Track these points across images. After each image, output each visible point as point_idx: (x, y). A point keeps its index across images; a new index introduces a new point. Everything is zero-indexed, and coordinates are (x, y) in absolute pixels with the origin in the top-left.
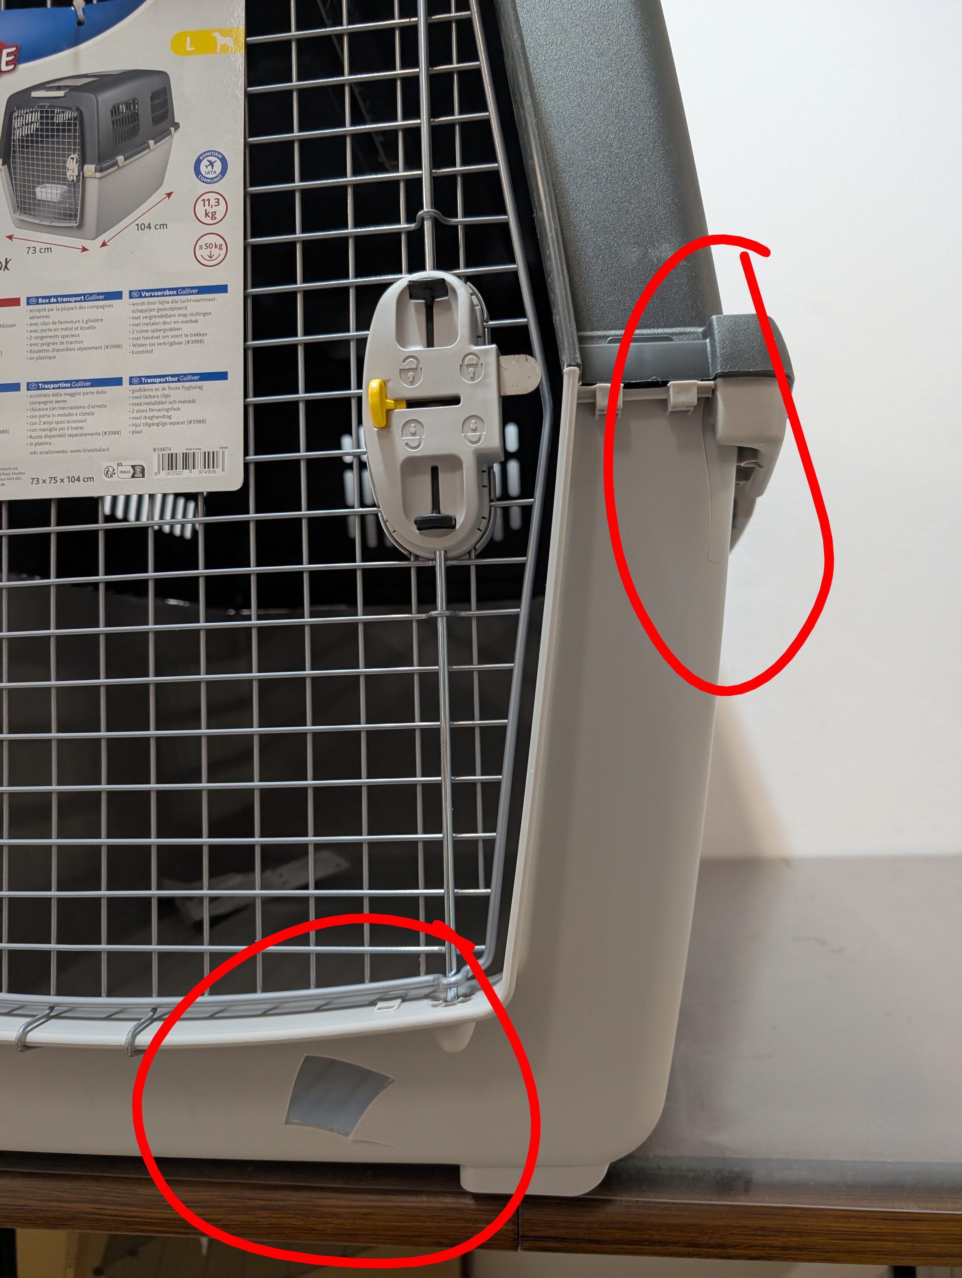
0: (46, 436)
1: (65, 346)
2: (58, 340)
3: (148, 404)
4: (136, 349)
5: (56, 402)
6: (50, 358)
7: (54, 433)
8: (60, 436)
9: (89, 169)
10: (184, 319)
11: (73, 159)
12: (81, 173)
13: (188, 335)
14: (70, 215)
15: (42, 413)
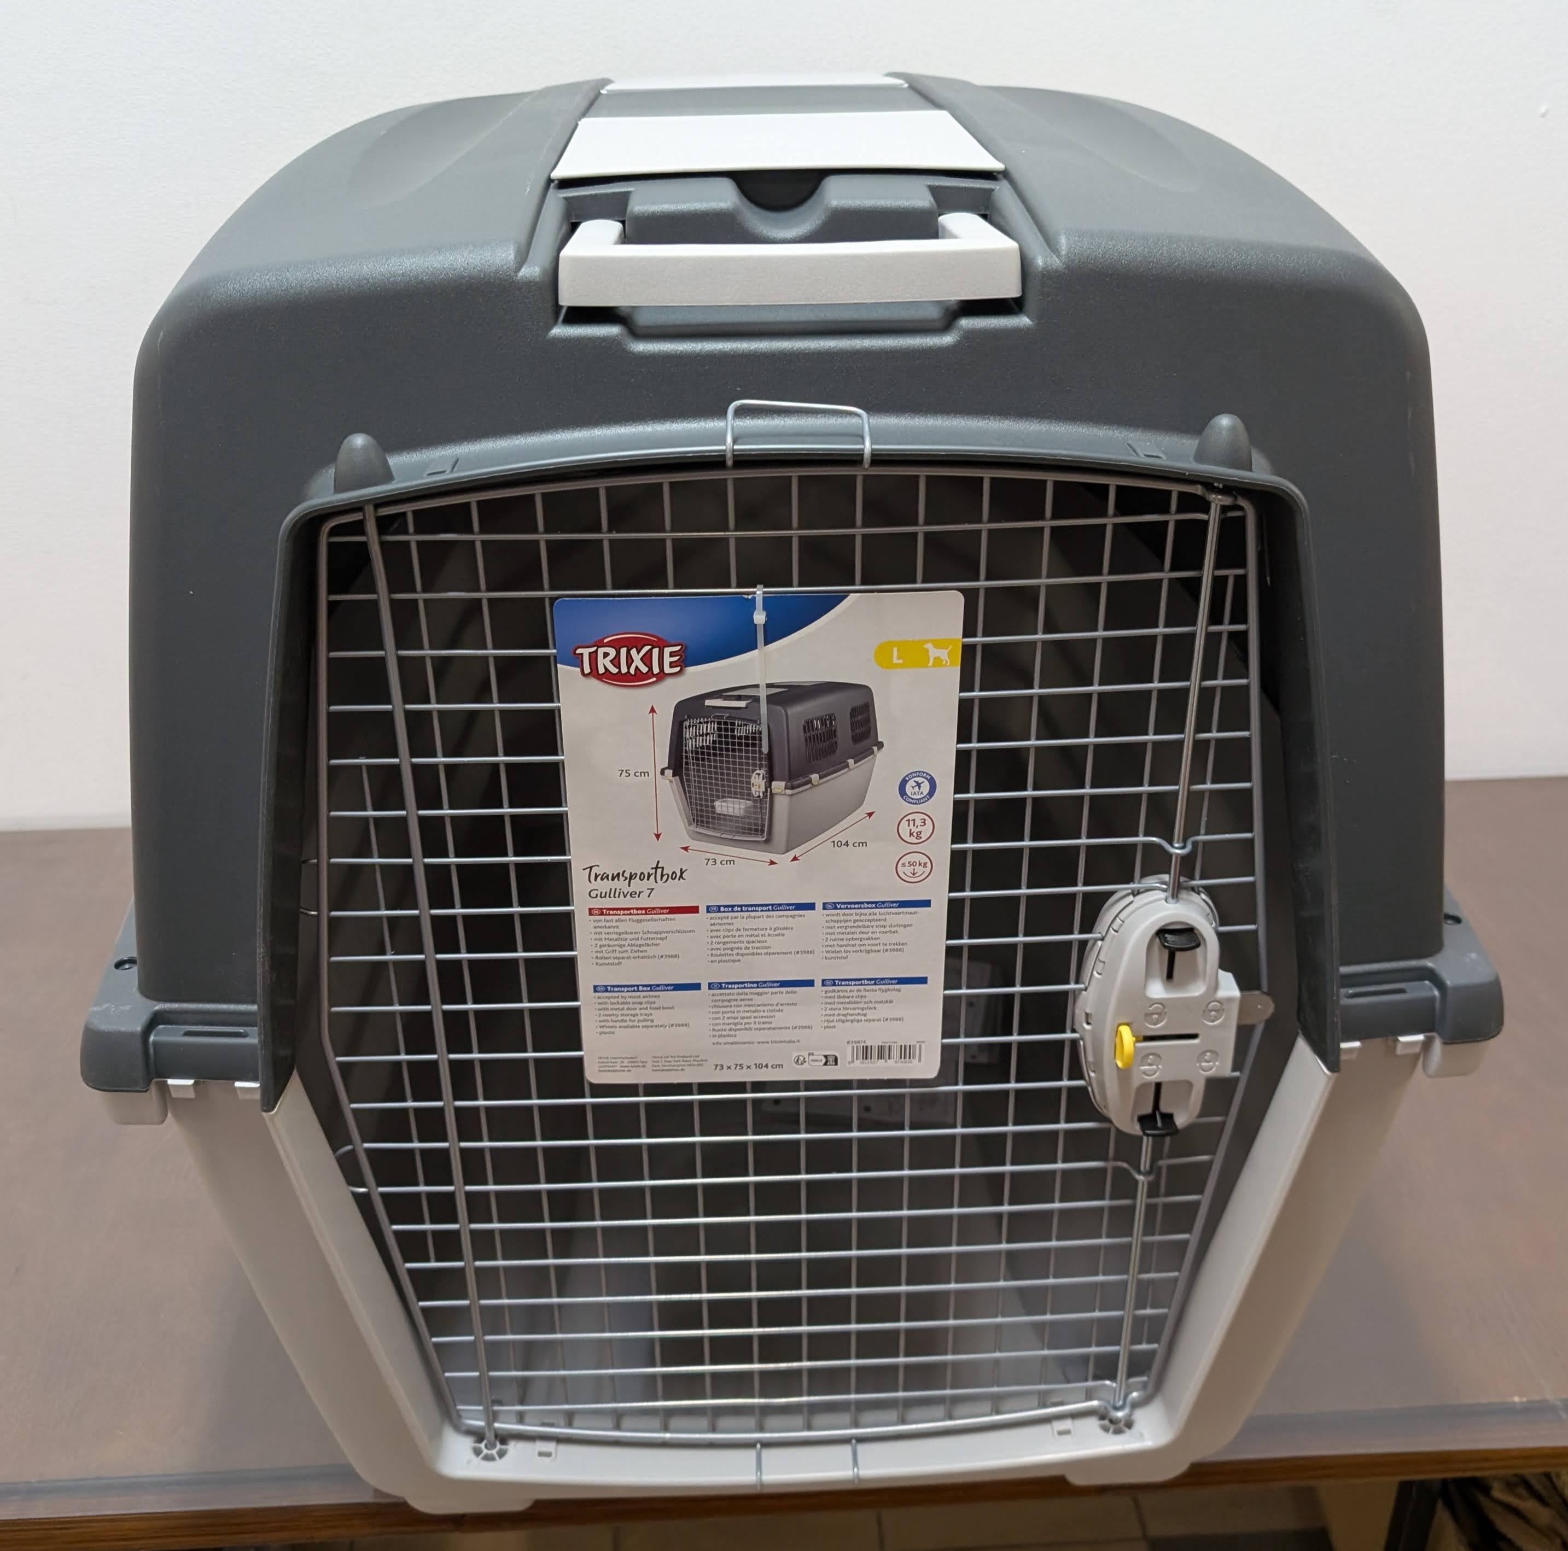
0: (730, 1030)
1: (751, 951)
2: (743, 946)
3: (842, 1003)
4: (829, 955)
5: (741, 1000)
6: (734, 961)
7: (738, 1027)
8: (746, 1029)
9: (778, 786)
10: (882, 929)
11: (759, 774)
12: (769, 789)
13: (886, 945)
14: (756, 830)
15: (725, 1010)
